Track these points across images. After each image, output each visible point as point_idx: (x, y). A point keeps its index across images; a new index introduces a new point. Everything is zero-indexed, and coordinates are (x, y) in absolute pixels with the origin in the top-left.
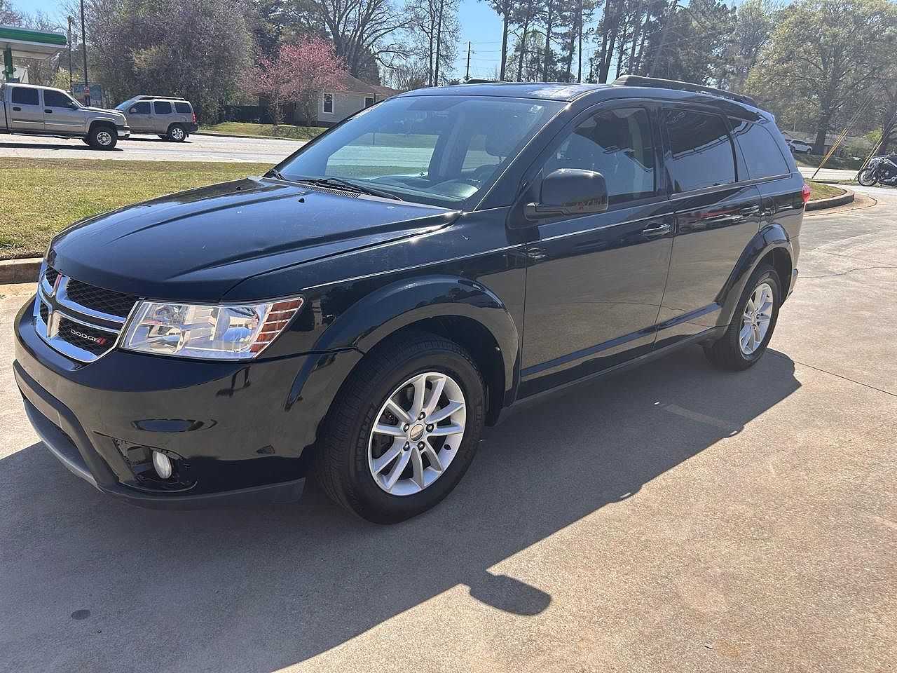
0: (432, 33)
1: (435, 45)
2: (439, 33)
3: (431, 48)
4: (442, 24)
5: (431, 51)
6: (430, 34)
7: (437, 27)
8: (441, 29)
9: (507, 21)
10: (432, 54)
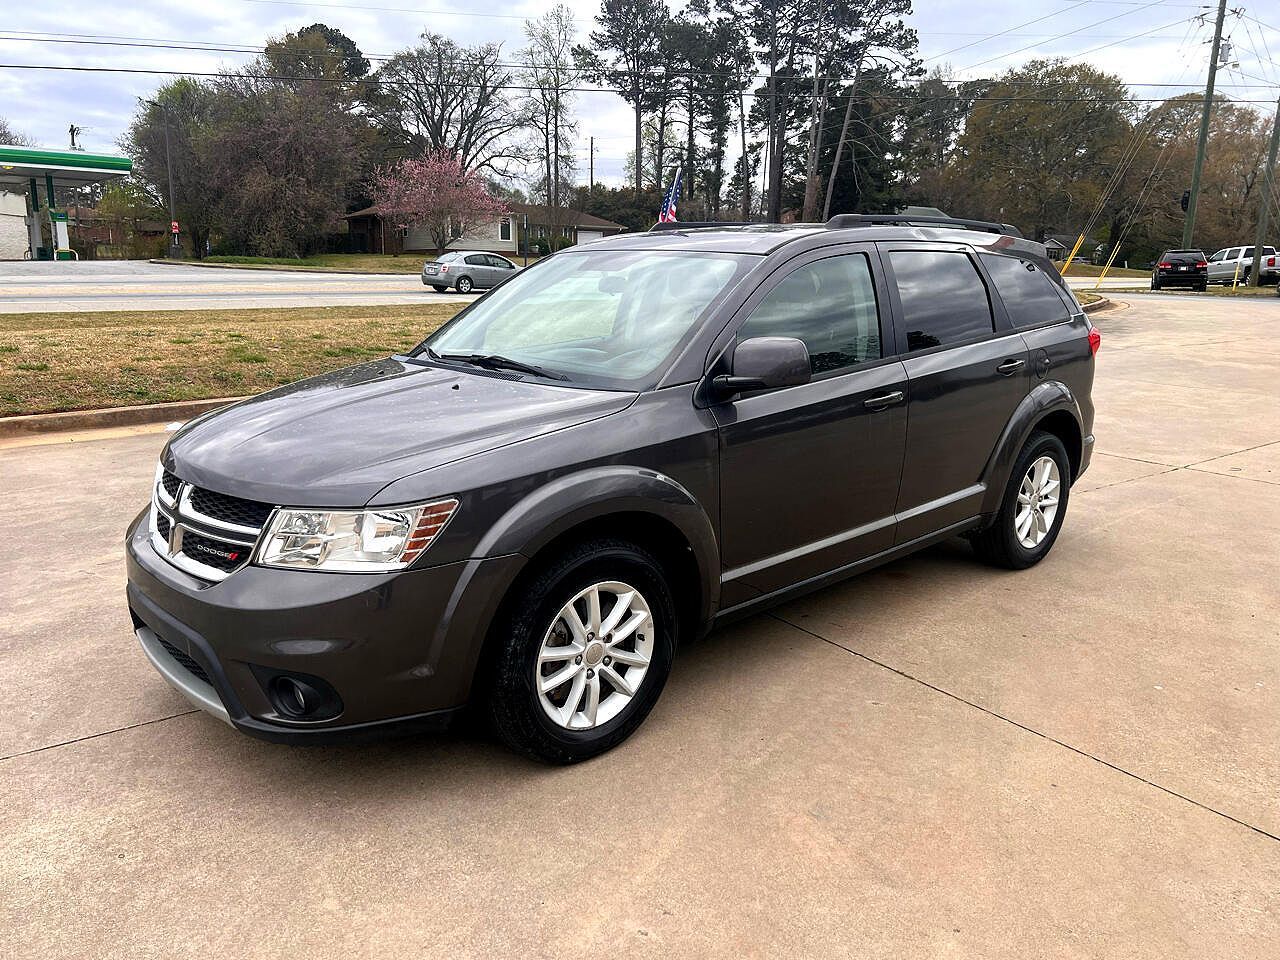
0: (547, 128)
1: (552, 145)
2: (556, 128)
3: (548, 147)
4: (559, 118)
5: (548, 151)
6: (544, 131)
7: (553, 121)
8: (559, 123)
9: (639, 110)
10: (548, 155)
